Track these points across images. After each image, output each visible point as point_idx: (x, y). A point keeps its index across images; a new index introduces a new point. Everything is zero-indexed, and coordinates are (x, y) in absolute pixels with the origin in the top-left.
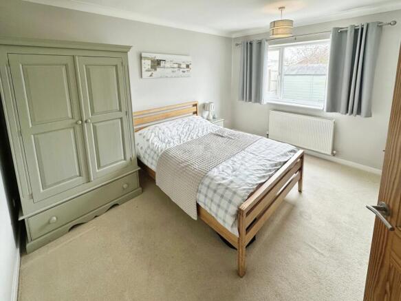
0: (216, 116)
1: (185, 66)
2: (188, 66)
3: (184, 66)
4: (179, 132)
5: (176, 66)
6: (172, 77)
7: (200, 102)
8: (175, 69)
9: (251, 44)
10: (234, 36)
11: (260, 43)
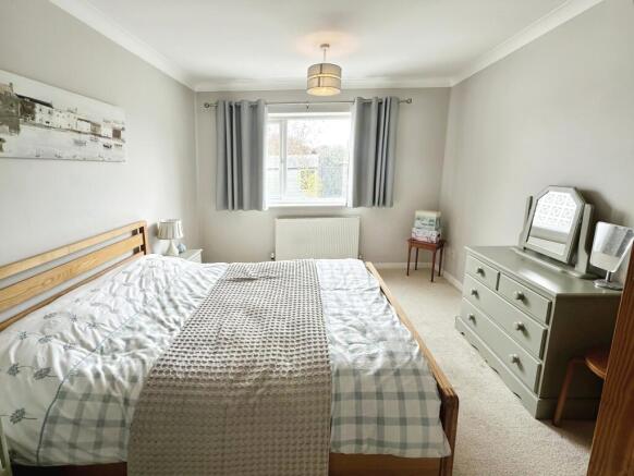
0: (184, 247)
1: (109, 133)
2: (117, 134)
3: (107, 131)
4: (139, 305)
5: (86, 127)
6: (74, 158)
7: (148, 224)
8: (83, 138)
9: (238, 108)
10: (197, 88)
11: (255, 107)
